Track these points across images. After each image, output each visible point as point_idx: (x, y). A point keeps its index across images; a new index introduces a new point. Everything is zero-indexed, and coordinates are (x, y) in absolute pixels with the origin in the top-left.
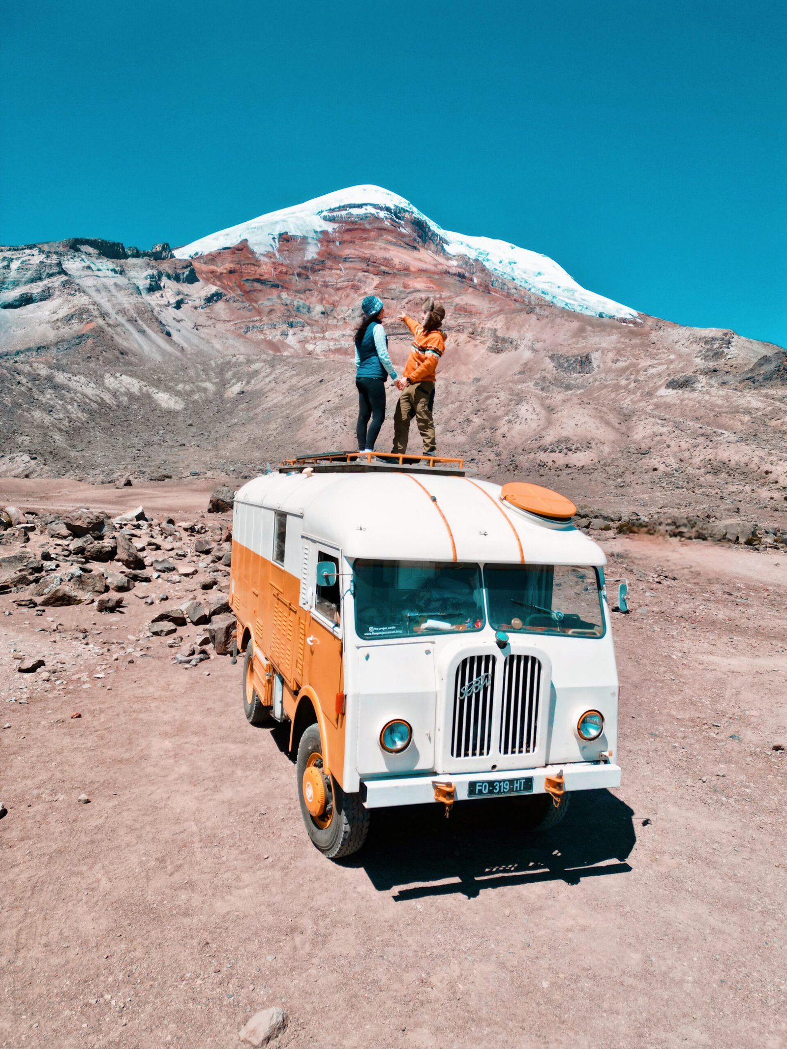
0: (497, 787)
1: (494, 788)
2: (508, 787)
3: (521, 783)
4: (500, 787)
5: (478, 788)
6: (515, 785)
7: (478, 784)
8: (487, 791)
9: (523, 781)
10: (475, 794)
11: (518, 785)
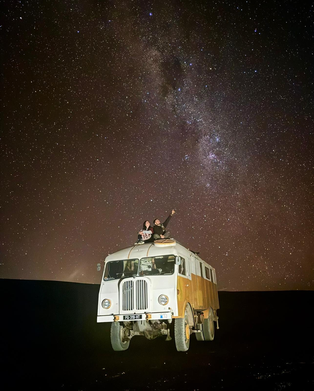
0: (131, 317)
1: (130, 318)
2: (134, 317)
3: (138, 316)
4: (132, 317)
5: (126, 318)
6: (137, 317)
7: (126, 316)
8: (128, 319)
9: (139, 316)
10: (125, 319)
11: (138, 317)
